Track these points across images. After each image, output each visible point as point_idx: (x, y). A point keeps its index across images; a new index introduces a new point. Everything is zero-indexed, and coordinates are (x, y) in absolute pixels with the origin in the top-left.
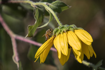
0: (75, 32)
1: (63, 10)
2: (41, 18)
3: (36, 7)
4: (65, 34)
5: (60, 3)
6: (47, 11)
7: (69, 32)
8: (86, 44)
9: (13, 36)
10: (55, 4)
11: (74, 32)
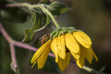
0: (74, 34)
1: (62, 13)
2: (39, 21)
3: (34, 10)
4: (62, 36)
5: (58, 5)
6: (45, 13)
7: (67, 34)
8: (85, 47)
9: (12, 42)
10: (52, 6)
11: (72, 34)
